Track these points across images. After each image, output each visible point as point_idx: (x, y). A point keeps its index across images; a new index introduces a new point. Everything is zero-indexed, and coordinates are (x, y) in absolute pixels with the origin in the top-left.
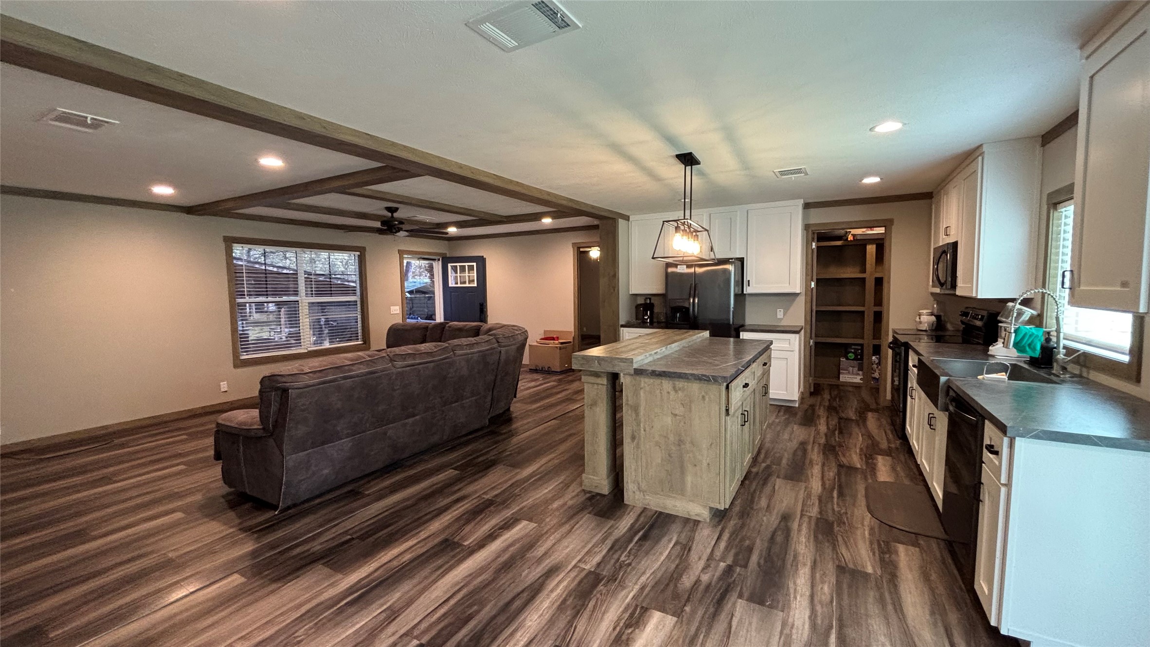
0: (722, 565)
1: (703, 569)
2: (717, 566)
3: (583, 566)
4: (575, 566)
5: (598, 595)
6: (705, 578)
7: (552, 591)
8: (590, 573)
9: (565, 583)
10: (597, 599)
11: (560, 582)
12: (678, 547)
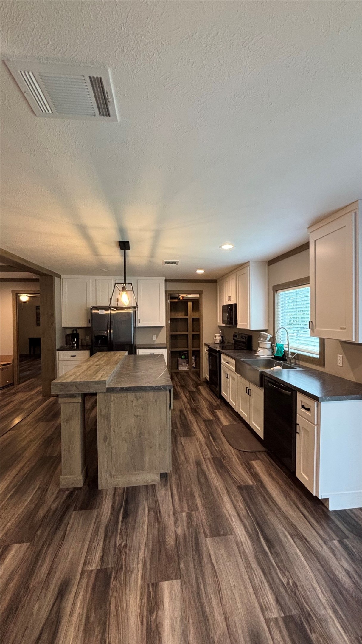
0: (184, 514)
1: (175, 524)
2: (182, 517)
3: (89, 568)
4: (83, 572)
5: (115, 594)
6: (180, 531)
7: (71, 615)
8: (98, 571)
9: (80, 597)
10: (115, 597)
11: (75, 599)
12: (152, 513)
